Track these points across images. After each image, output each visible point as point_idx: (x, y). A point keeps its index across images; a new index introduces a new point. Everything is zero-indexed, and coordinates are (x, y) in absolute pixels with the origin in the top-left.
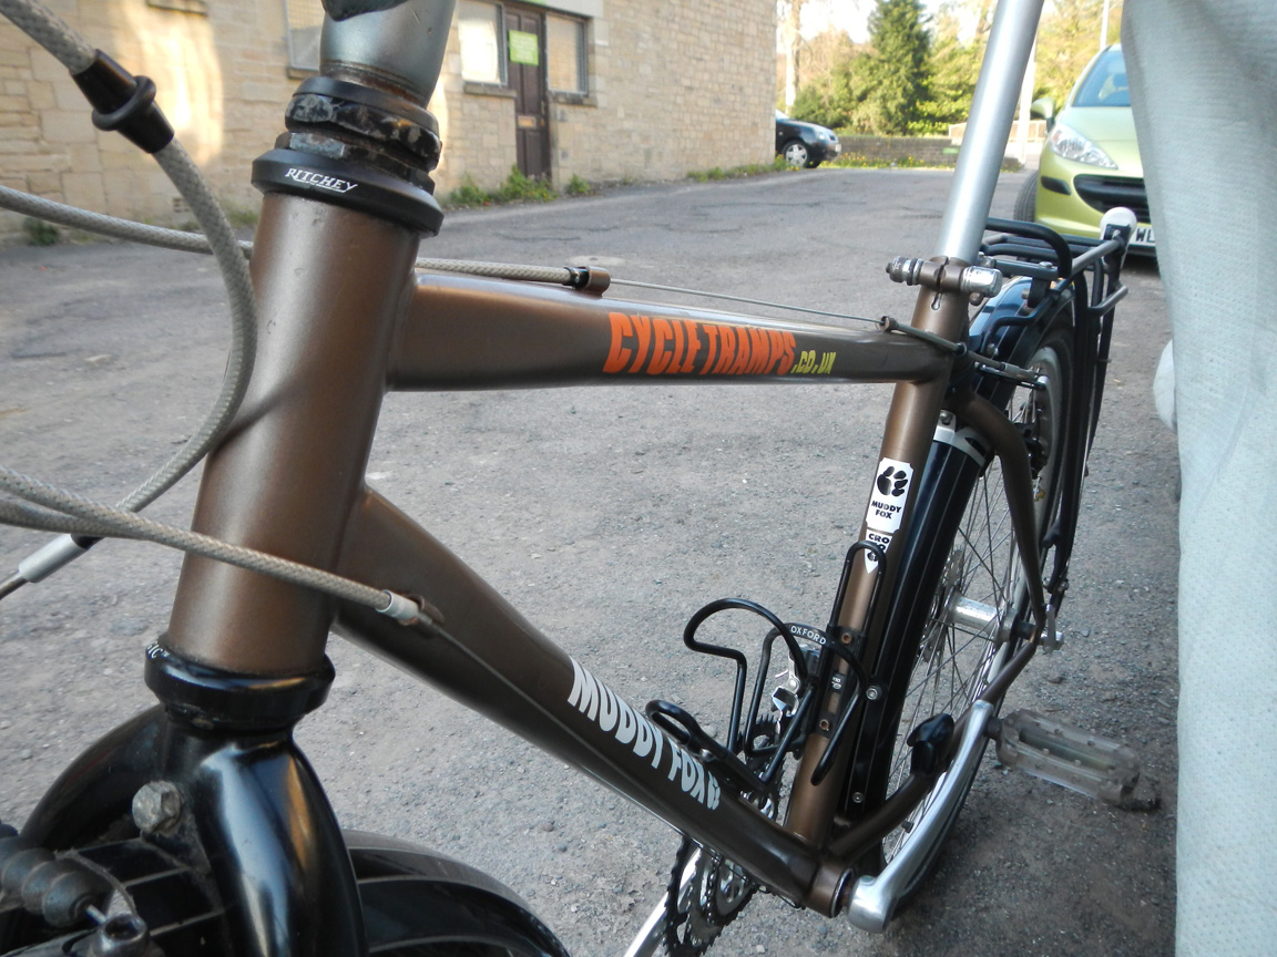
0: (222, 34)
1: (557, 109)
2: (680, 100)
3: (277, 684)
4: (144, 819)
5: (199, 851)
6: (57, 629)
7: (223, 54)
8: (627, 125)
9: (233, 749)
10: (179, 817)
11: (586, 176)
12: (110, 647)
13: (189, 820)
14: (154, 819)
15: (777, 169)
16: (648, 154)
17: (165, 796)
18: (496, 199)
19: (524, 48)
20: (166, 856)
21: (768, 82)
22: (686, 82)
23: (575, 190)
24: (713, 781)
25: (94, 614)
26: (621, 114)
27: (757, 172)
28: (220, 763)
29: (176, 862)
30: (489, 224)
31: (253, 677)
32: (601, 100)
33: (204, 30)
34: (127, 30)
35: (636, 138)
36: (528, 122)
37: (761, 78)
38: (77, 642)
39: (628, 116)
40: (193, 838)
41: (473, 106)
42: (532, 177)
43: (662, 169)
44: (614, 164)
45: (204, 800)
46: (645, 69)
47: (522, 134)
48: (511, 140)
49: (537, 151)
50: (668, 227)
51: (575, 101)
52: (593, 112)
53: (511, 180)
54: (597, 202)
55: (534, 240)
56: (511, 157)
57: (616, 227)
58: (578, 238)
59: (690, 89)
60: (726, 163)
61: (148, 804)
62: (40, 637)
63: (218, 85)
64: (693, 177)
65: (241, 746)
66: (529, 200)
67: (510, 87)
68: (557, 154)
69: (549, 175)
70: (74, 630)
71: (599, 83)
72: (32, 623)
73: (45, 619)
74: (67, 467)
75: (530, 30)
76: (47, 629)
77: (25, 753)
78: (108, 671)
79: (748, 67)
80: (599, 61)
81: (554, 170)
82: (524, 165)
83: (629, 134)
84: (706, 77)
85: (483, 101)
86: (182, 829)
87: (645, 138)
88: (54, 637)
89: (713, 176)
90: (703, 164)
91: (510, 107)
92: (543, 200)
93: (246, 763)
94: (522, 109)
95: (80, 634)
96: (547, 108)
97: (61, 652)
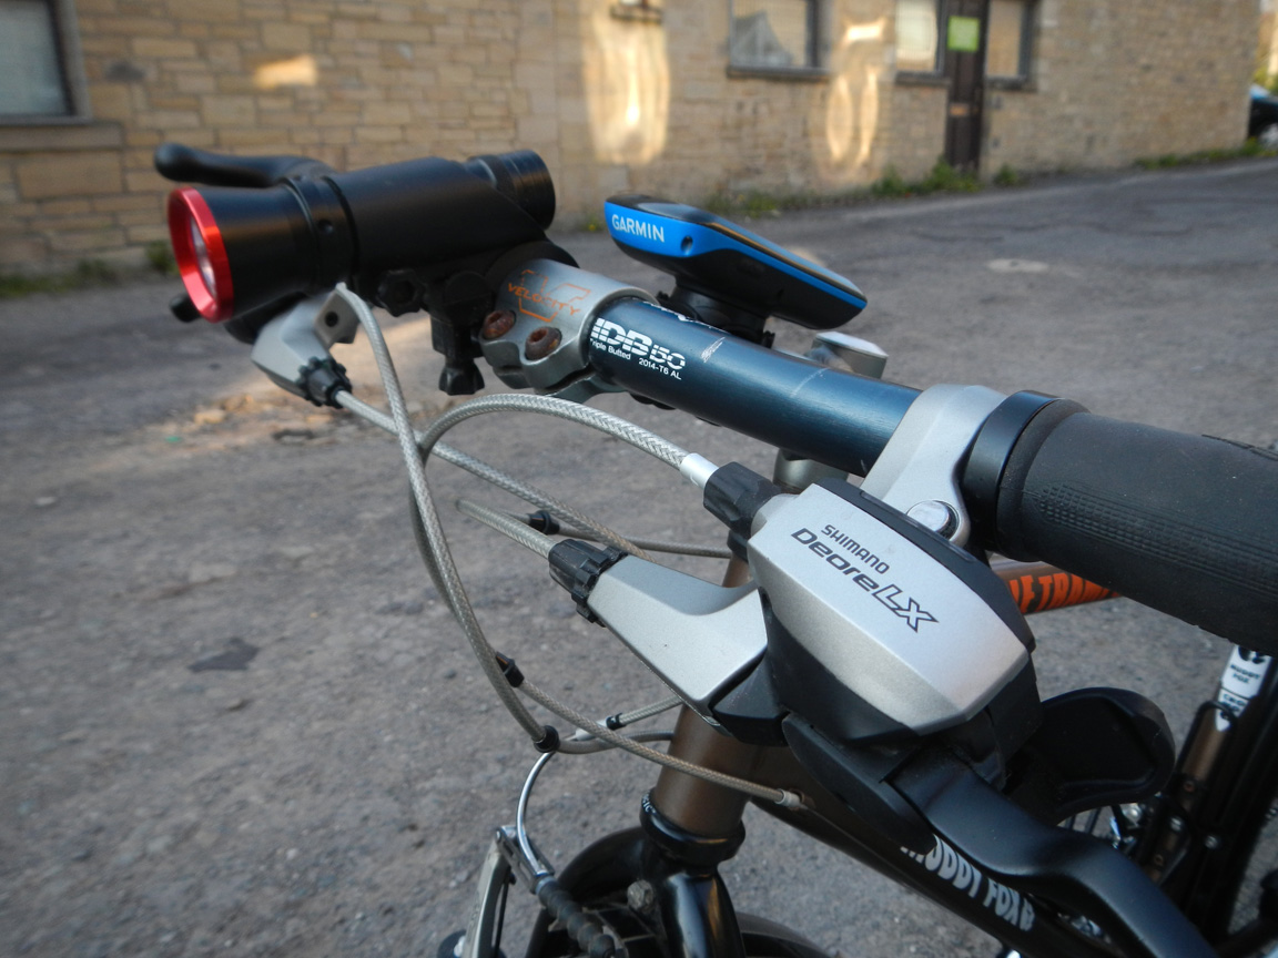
0: (673, 39)
1: (993, 96)
2: (1134, 80)
3: (711, 842)
4: (634, 902)
5: (661, 926)
6: (508, 603)
7: (673, 57)
8: (1070, 110)
9: (684, 875)
10: (652, 905)
11: (1017, 165)
12: (547, 626)
13: (657, 908)
14: (639, 904)
15: (1246, 154)
16: (1090, 141)
17: (647, 892)
18: (919, 191)
19: (964, 33)
20: (642, 924)
21: (1245, 55)
22: (1144, 61)
23: (1004, 181)
24: (1028, 907)
25: (536, 594)
26: (1064, 97)
27: (1220, 158)
28: (676, 881)
29: (648, 930)
30: (908, 220)
31: (700, 836)
32: (1043, 85)
33: (658, 37)
34: (592, 39)
35: (1078, 125)
36: (960, 110)
37: (1238, 51)
38: (523, 617)
39: (1072, 100)
40: (658, 919)
41: (904, 96)
42: (958, 168)
43: (1106, 155)
44: (1049, 151)
45: (666, 900)
46: (1097, 50)
47: (953, 125)
48: (939, 129)
49: (966, 140)
50: (1103, 228)
51: (1014, 87)
52: (1032, 98)
53: (936, 170)
54: (1026, 196)
55: (953, 240)
56: (939, 146)
57: (1043, 227)
58: (999, 239)
59: (1147, 68)
60: (1182, 147)
61: (637, 893)
62: (496, 608)
63: (665, 86)
64: (1142, 165)
65: (688, 873)
66: (953, 192)
67: (946, 74)
68: (988, 143)
69: (977, 165)
70: (520, 606)
71: (1042, 67)
72: (491, 595)
73: (500, 593)
74: (521, 455)
75: (970, 15)
76: (500, 602)
77: (484, 707)
78: (545, 647)
79: (1222, 40)
80: (1046, 44)
81: (983, 160)
82: (951, 155)
83: (1069, 119)
84: (1169, 54)
85: (916, 91)
86: (653, 912)
87: (1089, 123)
88: (507, 610)
89: (1166, 163)
90: (1155, 150)
91: (941, 96)
92: (967, 192)
93: (692, 883)
94: (954, 97)
95: (526, 610)
96: (981, 96)
97: (511, 624)
